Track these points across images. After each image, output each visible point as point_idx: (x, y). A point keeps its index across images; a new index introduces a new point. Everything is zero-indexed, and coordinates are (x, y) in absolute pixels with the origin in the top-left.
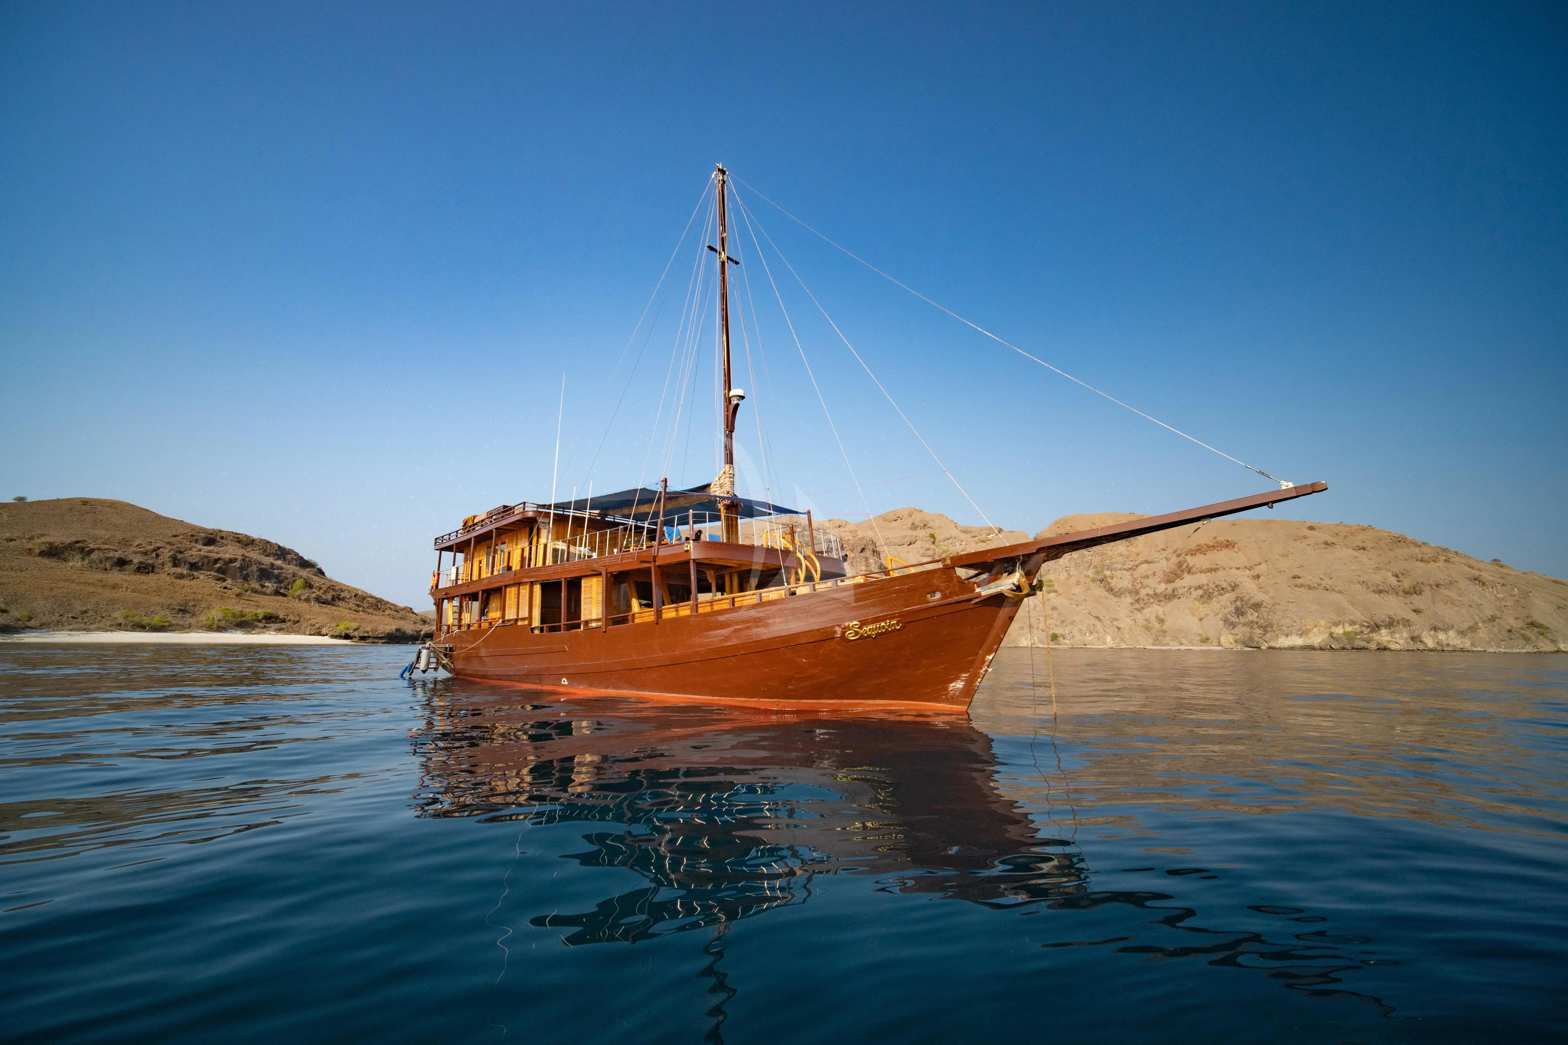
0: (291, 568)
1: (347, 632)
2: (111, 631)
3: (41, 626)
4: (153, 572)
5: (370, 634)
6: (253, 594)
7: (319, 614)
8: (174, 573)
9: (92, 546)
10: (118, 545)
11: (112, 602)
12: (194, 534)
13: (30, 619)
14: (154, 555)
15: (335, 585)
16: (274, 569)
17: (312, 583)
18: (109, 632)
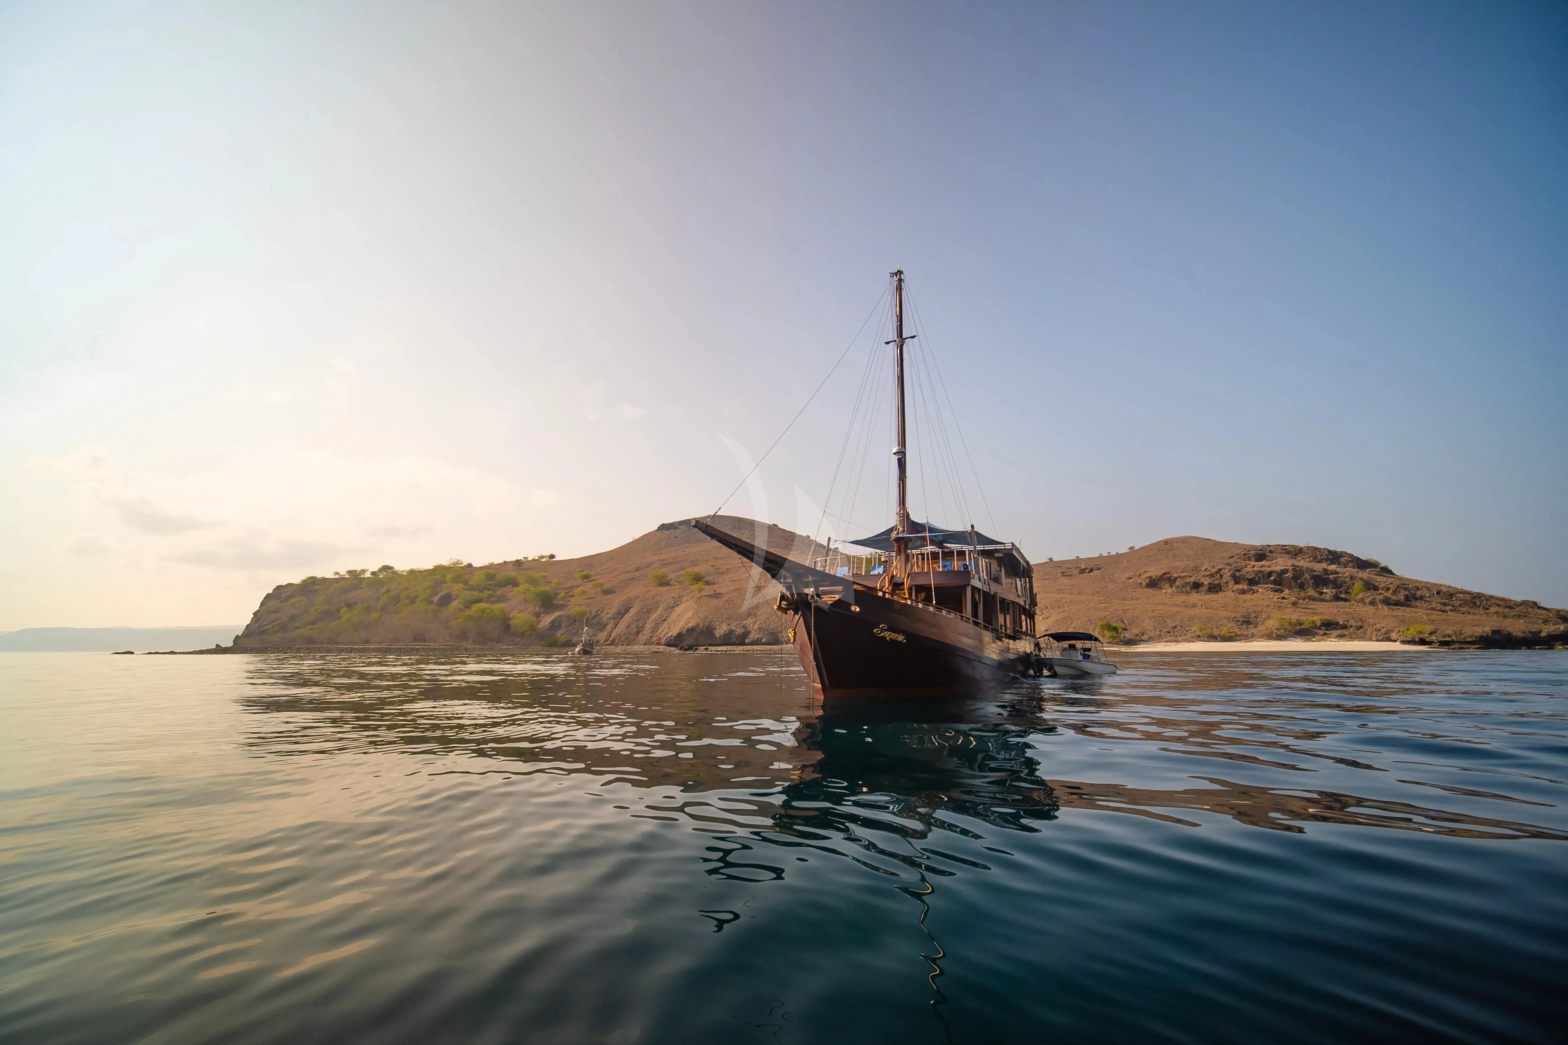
0: (1349, 571)
1: (1421, 636)
2: (1193, 642)
3: (1149, 639)
4: (1221, 590)
5: (1454, 638)
6: (1311, 602)
7: (1385, 617)
8: (1237, 590)
9: (1175, 575)
10: (1191, 571)
11: (1191, 619)
12: (1246, 552)
13: (1143, 634)
14: (1218, 576)
15: (1407, 583)
16: (1329, 575)
17: (1377, 584)
18: (1191, 643)
